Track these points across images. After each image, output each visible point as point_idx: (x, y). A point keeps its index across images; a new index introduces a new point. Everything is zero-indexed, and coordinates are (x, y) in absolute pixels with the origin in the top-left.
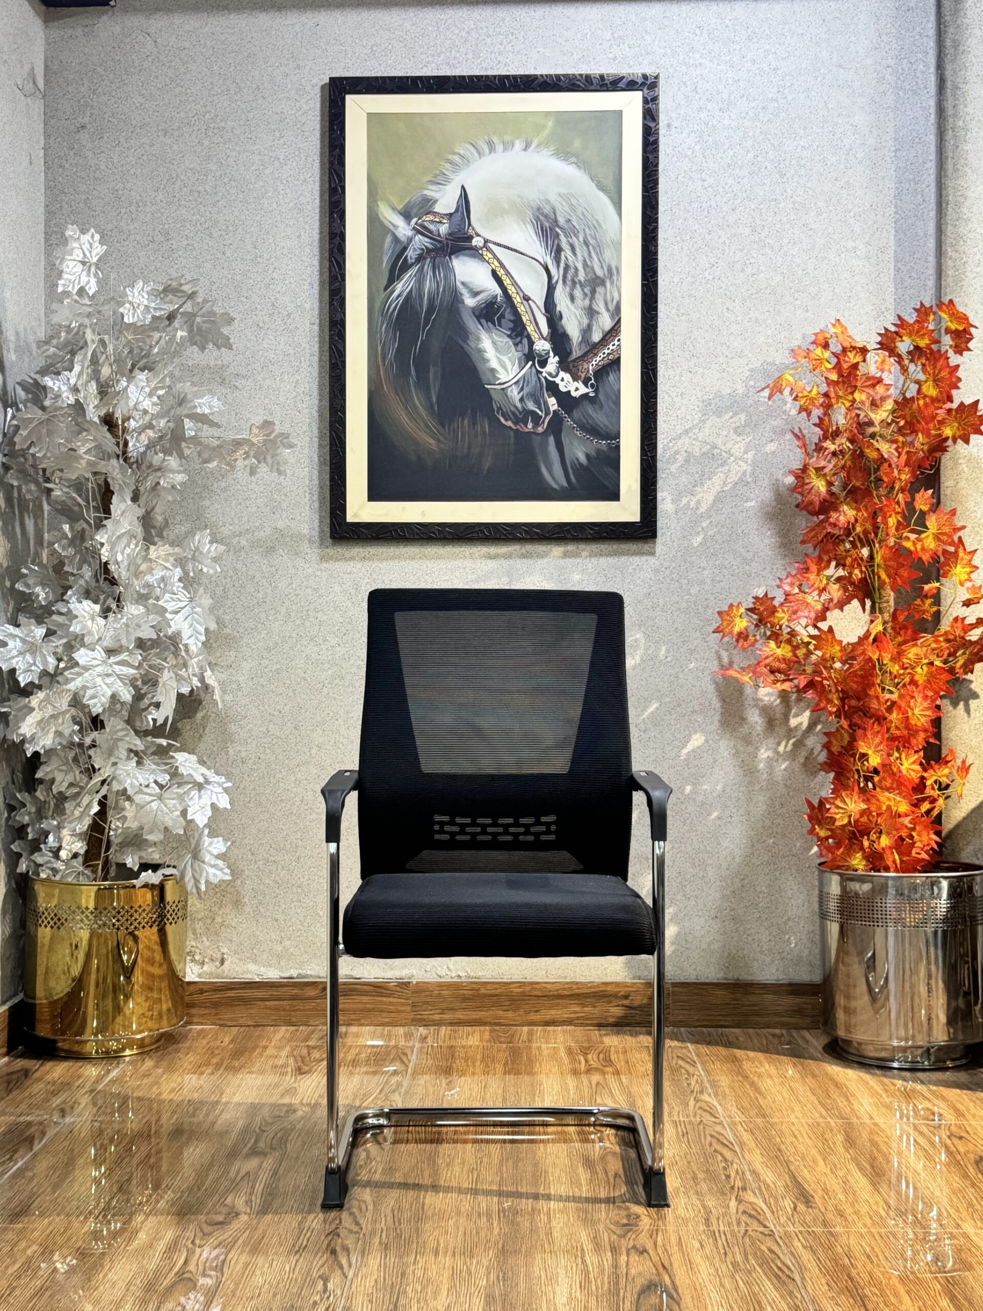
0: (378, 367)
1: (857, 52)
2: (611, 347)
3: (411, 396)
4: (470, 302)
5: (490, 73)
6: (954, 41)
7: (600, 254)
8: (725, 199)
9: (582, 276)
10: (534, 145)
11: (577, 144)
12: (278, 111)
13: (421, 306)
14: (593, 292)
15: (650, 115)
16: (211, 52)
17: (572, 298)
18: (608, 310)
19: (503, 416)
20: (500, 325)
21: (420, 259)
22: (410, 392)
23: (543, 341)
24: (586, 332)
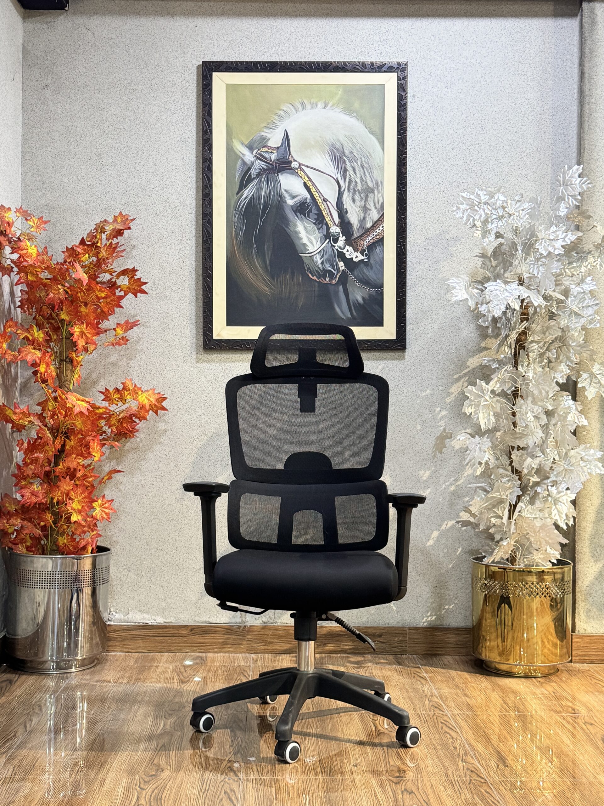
0: (233, 241)
1: (530, 54)
2: (378, 231)
3: (254, 261)
4: (290, 202)
5: (303, 60)
6: (590, 49)
7: (371, 173)
8: (448, 143)
9: (359, 187)
10: (330, 105)
11: (357, 105)
12: (171, 79)
13: (260, 204)
14: (367, 196)
15: (402, 88)
16: (128, 41)
17: (354, 201)
18: (376, 208)
19: (311, 273)
20: (309, 217)
21: (259, 175)
22: (253, 257)
23: (336, 227)
24: (363, 221)
